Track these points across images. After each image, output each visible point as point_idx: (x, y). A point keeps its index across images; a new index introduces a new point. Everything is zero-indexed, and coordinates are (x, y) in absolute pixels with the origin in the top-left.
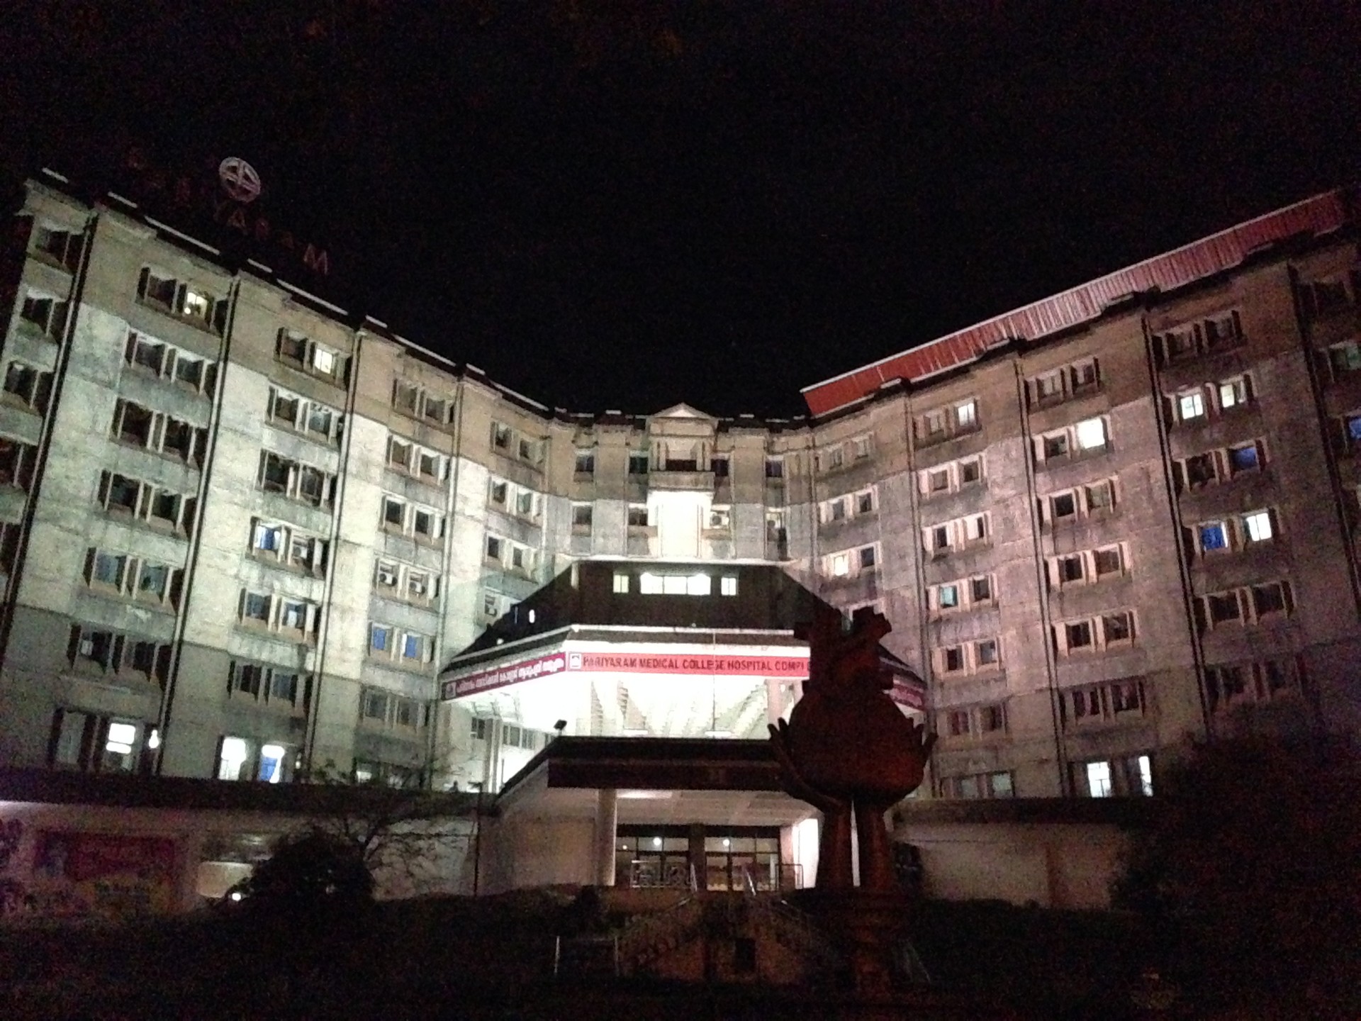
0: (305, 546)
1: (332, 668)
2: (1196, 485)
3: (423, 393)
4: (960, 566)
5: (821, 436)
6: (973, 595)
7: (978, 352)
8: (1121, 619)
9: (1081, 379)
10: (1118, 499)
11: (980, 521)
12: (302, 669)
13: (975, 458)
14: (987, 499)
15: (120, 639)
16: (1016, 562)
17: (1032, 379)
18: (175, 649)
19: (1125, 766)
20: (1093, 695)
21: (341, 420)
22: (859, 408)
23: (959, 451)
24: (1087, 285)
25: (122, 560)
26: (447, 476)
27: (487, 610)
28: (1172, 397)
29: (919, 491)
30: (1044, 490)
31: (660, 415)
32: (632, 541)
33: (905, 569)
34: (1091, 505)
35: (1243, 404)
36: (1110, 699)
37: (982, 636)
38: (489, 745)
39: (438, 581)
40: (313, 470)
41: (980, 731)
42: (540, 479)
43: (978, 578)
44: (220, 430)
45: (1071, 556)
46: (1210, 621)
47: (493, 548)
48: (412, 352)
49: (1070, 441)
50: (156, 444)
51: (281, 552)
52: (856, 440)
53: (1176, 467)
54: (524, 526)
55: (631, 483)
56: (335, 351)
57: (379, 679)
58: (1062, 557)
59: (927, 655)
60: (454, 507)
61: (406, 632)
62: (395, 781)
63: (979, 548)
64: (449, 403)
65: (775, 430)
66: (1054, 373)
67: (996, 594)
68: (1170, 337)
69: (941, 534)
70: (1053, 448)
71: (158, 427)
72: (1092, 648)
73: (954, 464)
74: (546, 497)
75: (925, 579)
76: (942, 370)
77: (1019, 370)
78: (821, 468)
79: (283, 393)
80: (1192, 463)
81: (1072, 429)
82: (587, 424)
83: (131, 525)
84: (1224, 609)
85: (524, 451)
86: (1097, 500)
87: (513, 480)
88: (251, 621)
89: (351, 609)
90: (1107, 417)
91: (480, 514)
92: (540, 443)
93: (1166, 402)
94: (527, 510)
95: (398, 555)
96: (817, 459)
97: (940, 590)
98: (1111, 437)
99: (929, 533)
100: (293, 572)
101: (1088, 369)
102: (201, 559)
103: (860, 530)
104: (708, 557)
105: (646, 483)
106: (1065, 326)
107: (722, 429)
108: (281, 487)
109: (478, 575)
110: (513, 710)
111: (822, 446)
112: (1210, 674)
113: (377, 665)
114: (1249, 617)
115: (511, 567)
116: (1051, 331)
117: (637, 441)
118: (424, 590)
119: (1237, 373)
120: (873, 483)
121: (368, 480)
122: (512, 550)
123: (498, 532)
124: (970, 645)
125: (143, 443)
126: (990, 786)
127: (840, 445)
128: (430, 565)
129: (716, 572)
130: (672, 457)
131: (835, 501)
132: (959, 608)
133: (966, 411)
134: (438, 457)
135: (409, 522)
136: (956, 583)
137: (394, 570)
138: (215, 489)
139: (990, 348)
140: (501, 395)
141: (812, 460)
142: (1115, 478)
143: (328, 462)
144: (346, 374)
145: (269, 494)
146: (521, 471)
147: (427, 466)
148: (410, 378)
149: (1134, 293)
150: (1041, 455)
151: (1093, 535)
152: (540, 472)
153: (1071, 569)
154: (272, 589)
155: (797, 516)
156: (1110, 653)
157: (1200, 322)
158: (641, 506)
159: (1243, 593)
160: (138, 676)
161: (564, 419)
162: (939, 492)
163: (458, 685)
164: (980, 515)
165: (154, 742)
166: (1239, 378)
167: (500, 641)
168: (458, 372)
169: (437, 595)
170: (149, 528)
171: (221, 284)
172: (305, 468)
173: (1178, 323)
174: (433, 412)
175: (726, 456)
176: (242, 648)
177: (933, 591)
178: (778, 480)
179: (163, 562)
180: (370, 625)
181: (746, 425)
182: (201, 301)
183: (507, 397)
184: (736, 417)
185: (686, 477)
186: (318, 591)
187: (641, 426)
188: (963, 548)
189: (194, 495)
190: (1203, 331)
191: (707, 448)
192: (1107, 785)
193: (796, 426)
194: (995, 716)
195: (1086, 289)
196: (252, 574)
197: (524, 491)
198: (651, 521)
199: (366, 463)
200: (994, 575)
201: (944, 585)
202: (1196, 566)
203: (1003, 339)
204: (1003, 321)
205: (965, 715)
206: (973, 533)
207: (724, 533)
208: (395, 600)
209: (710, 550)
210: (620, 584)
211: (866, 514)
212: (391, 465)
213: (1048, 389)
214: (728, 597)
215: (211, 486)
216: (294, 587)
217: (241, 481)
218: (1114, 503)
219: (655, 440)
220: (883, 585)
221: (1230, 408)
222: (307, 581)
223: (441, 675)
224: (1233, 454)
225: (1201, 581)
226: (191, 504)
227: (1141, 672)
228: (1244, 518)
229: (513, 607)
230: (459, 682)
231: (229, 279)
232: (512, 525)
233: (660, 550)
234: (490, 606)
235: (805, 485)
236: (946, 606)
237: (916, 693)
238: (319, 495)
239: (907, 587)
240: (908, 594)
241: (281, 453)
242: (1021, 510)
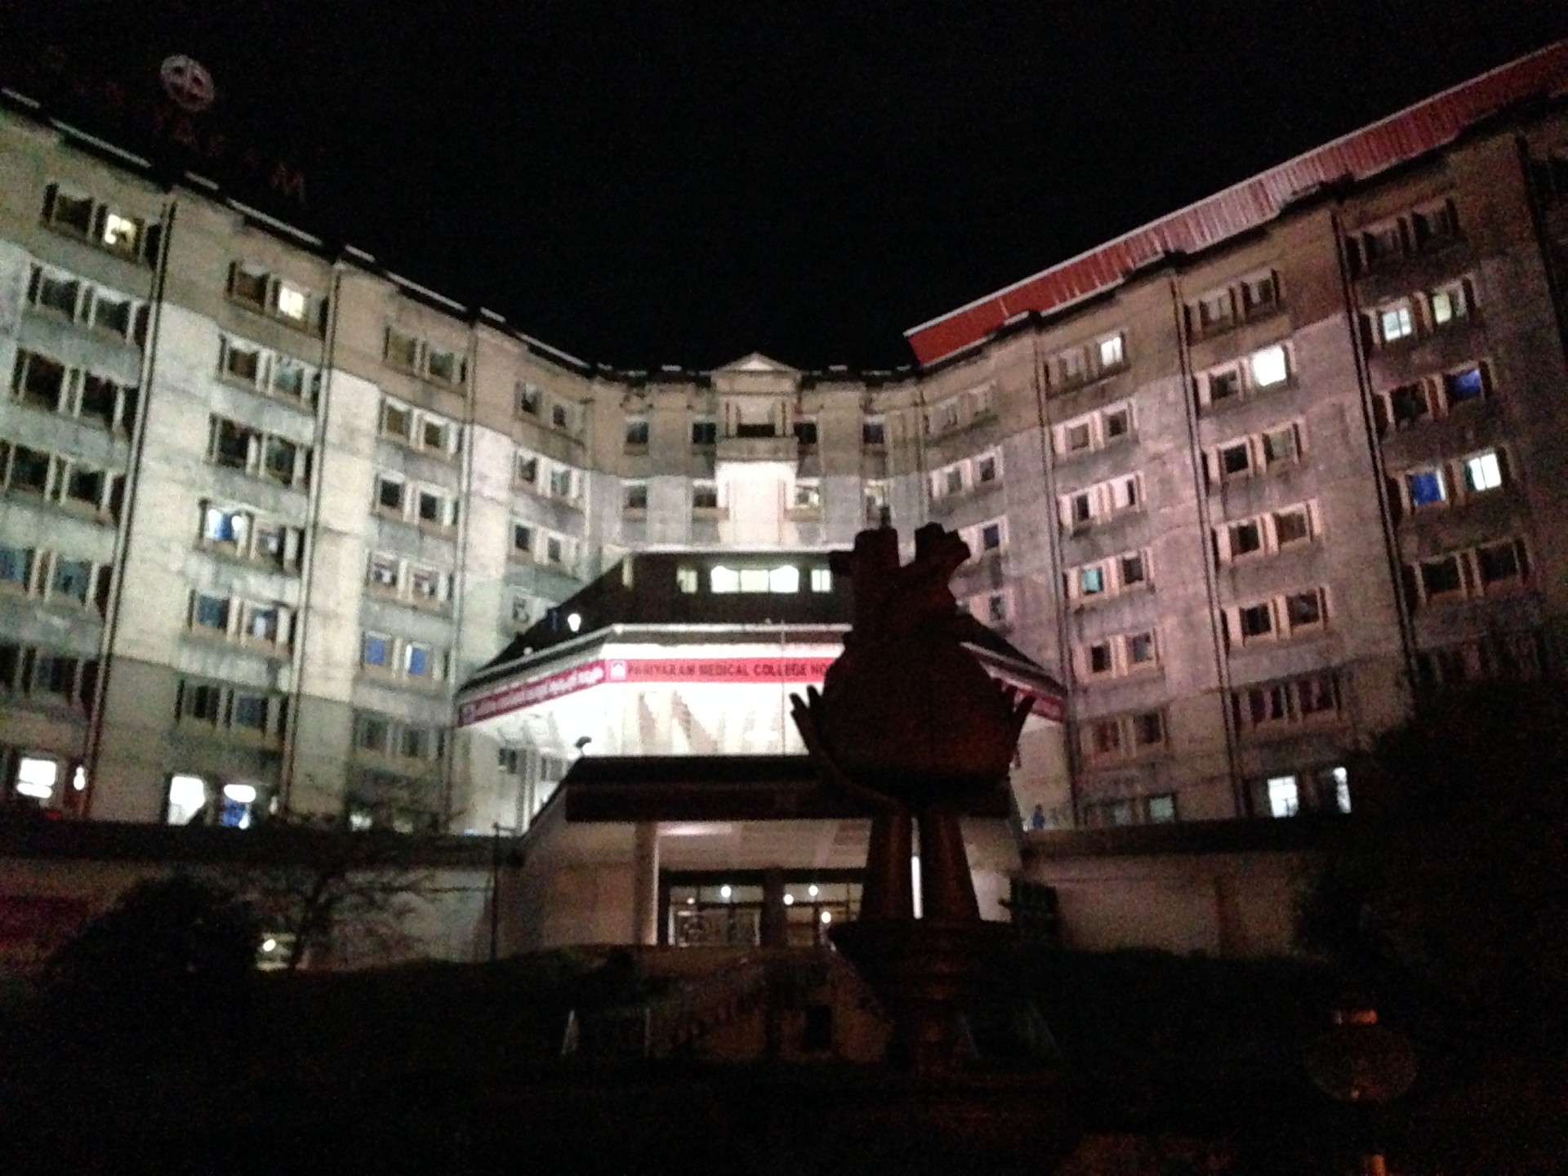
0: (275, 536)
1: (315, 687)
2: (1404, 423)
3: (424, 346)
4: (1105, 542)
5: (931, 389)
6: (1123, 578)
7: (1127, 272)
8: (1310, 599)
9: (1256, 297)
10: (1305, 447)
11: (1130, 485)
12: (274, 690)
13: (1122, 405)
14: (1139, 456)
15: (31, 653)
16: (1177, 532)
17: (1193, 302)
18: (103, 664)
19: (1317, 781)
20: (1275, 694)
21: (317, 378)
22: (978, 352)
23: (1102, 399)
24: (1261, 176)
25: (30, 553)
26: (460, 448)
27: (516, 615)
28: (1371, 313)
29: (1053, 450)
30: (1210, 439)
31: (728, 368)
32: (698, 527)
33: (1037, 547)
34: (1270, 456)
35: (1464, 318)
36: (1296, 701)
37: (1134, 627)
38: (523, 779)
39: (451, 579)
40: (283, 441)
41: (1133, 743)
42: (579, 452)
43: (1130, 555)
44: (155, 389)
45: (1245, 522)
46: (1422, 593)
47: (522, 538)
48: (405, 292)
49: (1243, 376)
50: (70, 406)
51: (242, 543)
52: (974, 391)
53: (1378, 402)
54: (561, 511)
55: (695, 454)
56: (307, 290)
57: (375, 701)
58: (1234, 524)
59: (1066, 656)
60: (469, 485)
61: (411, 642)
62: (403, 826)
63: (1128, 519)
64: (459, 357)
65: (874, 384)
66: (1223, 292)
67: (1152, 575)
68: (1369, 239)
69: (1082, 506)
70: (1221, 388)
71: (73, 383)
72: (1272, 636)
73: (1096, 415)
74: (588, 474)
75: (1062, 559)
76: (1080, 298)
77: (1177, 290)
78: (932, 429)
79: (239, 344)
80: (1397, 395)
81: (1245, 361)
82: (637, 384)
83: (40, 508)
84: (1441, 578)
85: (560, 417)
86: (1277, 450)
87: (545, 453)
88: (206, 630)
89: (336, 615)
90: (1290, 345)
91: (503, 495)
92: (579, 408)
93: (1365, 321)
94: (565, 490)
95: (398, 547)
96: (926, 418)
97: (1082, 572)
98: (1294, 369)
99: (1067, 502)
100: (258, 569)
101: (1265, 287)
102: (134, 550)
103: (981, 502)
104: (792, 542)
105: (713, 454)
106: (1234, 232)
107: (806, 385)
108: (241, 461)
109: (502, 570)
110: (549, 736)
111: (935, 401)
112: (1423, 659)
113: (374, 683)
114: (1472, 587)
115: (546, 561)
116: (1216, 240)
117: (701, 402)
118: (433, 591)
119: (1455, 276)
120: (996, 445)
121: (355, 452)
122: (547, 541)
123: (529, 518)
124: (1120, 640)
125: (53, 405)
126: (1147, 811)
127: (954, 400)
128: (437, 559)
129: (806, 562)
130: (746, 421)
131: (949, 469)
132: (1106, 595)
133: (1111, 349)
134: (447, 426)
135: (410, 506)
136: (1101, 563)
137: (394, 567)
138: (152, 464)
139: (1141, 265)
140: (526, 347)
141: (921, 419)
142: (1300, 421)
143: (298, 428)
144: (322, 319)
145: (224, 471)
146: (556, 443)
147: (433, 436)
148: (407, 325)
149: (1322, 184)
150: (1205, 397)
151: (1273, 492)
152: (580, 443)
153: (1246, 539)
154: (230, 589)
155: (902, 488)
156: (1295, 641)
157: (1407, 216)
158: (708, 483)
159: (1465, 557)
160: (55, 700)
161: (609, 378)
162: (1078, 451)
163: (477, 708)
164: (1130, 476)
165: (80, 782)
166: (1456, 285)
167: (528, 651)
168: (470, 318)
169: (450, 595)
170: (69, 515)
171: (152, 204)
172: (270, 438)
173: (1376, 218)
174: (439, 368)
175: (813, 418)
176: (191, 663)
177: (1073, 574)
178: (878, 446)
179: (88, 556)
180: (363, 635)
181: (836, 378)
182: (127, 226)
183: (533, 349)
184: (825, 369)
185: (762, 445)
186: (292, 592)
187: (705, 384)
188: (1110, 519)
189: (122, 472)
190: (1411, 230)
191: (789, 409)
192: (1293, 801)
193: (899, 379)
194: (1152, 725)
195: (1261, 183)
196: (203, 573)
197: (560, 468)
198: (721, 502)
199: (352, 432)
200: (1150, 551)
201: (1087, 567)
202: (1404, 524)
203: (1156, 253)
204: (1156, 230)
205: (1114, 727)
206: (1122, 500)
207: (813, 514)
208: (394, 602)
209: (796, 535)
210: (688, 580)
211: (989, 482)
212: (385, 434)
213: (1214, 314)
214: (821, 594)
215: (144, 459)
216: (262, 588)
217: (182, 452)
218: (1299, 452)
219: (723, 400)
220: (1010, 569)
221: (1445, 324)
222: (276, 579)
223: (457, 696)
224: (1450, 382)
225: (1411, 545)
226: (119, 484)
227: (1336, 661)
228: (1465, 463)
229: (549, 611)
230: (478, 704)
231: (162, 198)
232: (544, 508)
233: (736, 535)
234: (520, 610)
235: (912, 450)
236: (1089, 592)
237: (1053, 702)
238: (291, 471)
239: (1041, 571)
240: (1040, 579)
241: (240, 418)
242: (1182, 466)
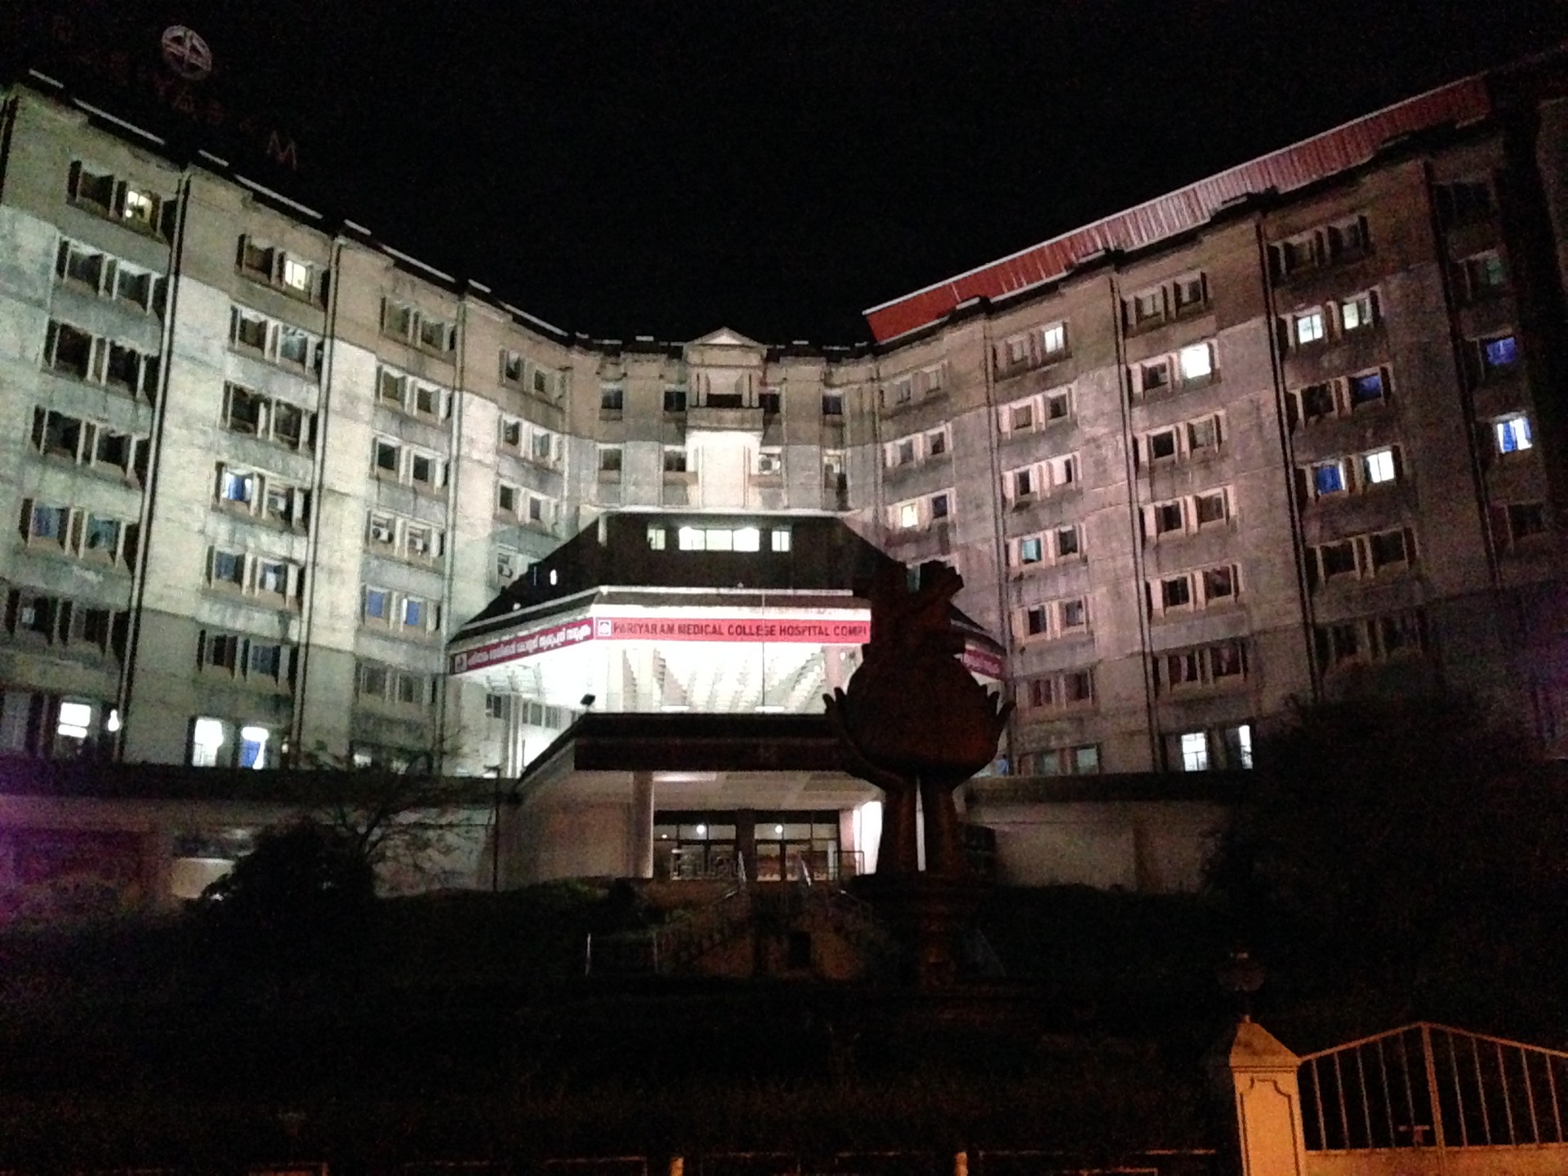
0: (283, 496)
1: (320, 638)
2: (1313, 419)
3: (417, 316)
4: (1044, 516)
5: (887, 366)
6: (1059, 548)
7: (1069, 266)
8: (1224, 573)
9: (1186, 297)
10: (1224, 437)
11: (1068, 464)
12: (285, 640)
13: (1062, 391)
14: (1075, 440)
15: (67, 605)
16: (1109, 510)
17: (1130, 298)
18: (133, 615)
19: (1223, 737)
20: (1191, 659)
21: (320, 346)
22: (932, 332)
23: (1044, 383)
24: (1196, 185)
25: (64, 512)
26: (449, 414)
27: (501, 571)
28: (1288, 318)
29: (999, 430)
30: (1141, 425)
31: (697, 342)
32: (669, 490)
33: (981, 519)
34: (1193, 444)
35: (1368, 325)
36: (1209, 667)
37: (1068, 595)
38: (507, 723)
39: (442, 537)
40: (289, 406)
41: (1063, 700)
42: (559, 416)
43: (1065, 529)
44: (174, 358)
45: (1169, 503)
46: (1322, 575)
47: (506, 498)
48: (400, 264)
49: (1172, 369)
50: (98, 374)
51: (254, 503)
52: (927, 370)
53: (1290, 399)
54: (542, 473)
55: (667, 421)
56: (310, 263)
57: (376, 650)
58: (1159, 504)
59: (1006, 617)
60: (459, 450)
61: (406, 596)
62: (400, 766)
63: (1065, 496)
64: (449, 326)
65: (834, 359)
66: (1156, 290)
67: (1085, 547)
68: (1288, 247)
69: (1024, 480)
70: (1153, 378)
71: (99, 353)
72: (1190, 606)
73: (1039, 398)
74: (567, 437)
75: (1005, 530)
76: (1027, 287)
77: (1115, 286)
78: (886, 403)
79: (249, 314)
80: (1308, 395)
81: (1174, 356)
82: (614, 352)
83: (73, 471)
84: (1338, 560)
85: (540, 384)
86: (1200, 438)
87: (528, 419)
88: (221, 584)
89: (340, 571)
90: (1214, 342)
91: (490, 458)
92: (558, 375)
93: (1282, 324)
94: (545, 453)
95: (395, 506)
96: (882, 392)
97: (1022, 543)
98: (1218, 366)
99: (1010, 478)
100: (268, 527)
101: (1193, 287)
102: (159, 511)
103: (931, 475)
104: (756, 506)
105: (684, 421)
106: (1168, 234)
107: (772, 358)
108: (251, 426)
109: (489, 530)
110: (533, 685)
111: (887, 379)
112: (1320, 633)
113: (374, 634)
114: (1365, 570)
115: (528, 520)
116: (1153, 241)
117: (674, 370)
118: (426, 548)
119: (1363, 290)
120: (947, 421)
121: (355, 418)
122: (529, 500)
123: (512, 480)
124: (1055, 606)
125: (82, 373)
126: (1075, 761)
127: (907, 377)
128: (432, 519)
129: (767, 525)
130: (715, 391)
131: (902, 441)
132: (1043, 564)
133: (1053, 338)
134: (438, 392)
135: (405, 468)
136: (1040, 535)
137: (390, 524)
138: (172, 427)
139: (1083, 260)
140: (510, 317)
141: (877, 394)
142: (1221, 413)
143: (306, 396)
144: (324, 290)
145: (237, 436)
146: (537, 409)
147: (425, 402)
148: (399, 297)
149: (1248, 195)
150: (1138, 387)
151: (1195, 477)
152: (561, 410)
153: (1169, 518)
154: (246, 548)
155: (858, 459)
156: (1210, 612)
157: (1322, 229)
158: (678, 449)
159: (1361, 543)
160: (93, 649)
161: (587, 347)
162: (1021, 431)
163: (468, 658)
164: (1069, 456)
165: (114, 724)
166: (1364, 296)
167: (517, 606)
168: (459, 289)
169: (442, 552)
170: (97, 476)
171: (168, 181)
172: (278, 404)
173: (1298, 230)
174: (430, 337)
175: (777, 390)
176: (212, 615)
177: (1014, 544)
178: (837, 418)
179: (118, 516)
180: (364, 588)
181: (799, 353)
182: (144, 202)
183: (517, 319)
184: (789, 343)
185: (730, 414)
186: (300, 549)
187: (676, 354)
188: (1049, 495)
189: (147, 436)
190: (1326, 241)
191: (755, 383)
192: (1203, 757)
193: (859, 355)
194: (1081, 684)
195: (1194, 190)
196: (221, 531)
197: (540, 432)
198: (690, 467)
199: (352, 398)
200: (1084, 526)
201: (1026, 538)
202: (1309, 512)
203: (1097, 250)
204: (1097, 228)
205: (1048, 682)
206: (1060, 477)
207: (775, 480)
208: (391, 559)
209: (759, 499)
210: (657, 538)
211: (938, 456)
212: (382, 400)
213: (1148, 310)
214: (781, 554)
215: (166, 425)
216: (271, 545)
217: (202, 419)
218: (1220, 441)
219: (694, 371)
220: (957, 538)
221: (1354, 330)
222: (286, 537)
223: (448, 648)
224: (1354, 383)
225: (1313, 530)
226: (143, 447)
227: (1244, 632)
228: (1364, 458)
229: (531, 567)
230: (470, 654)
231: (177, 175)
232: (528, 471)
233: (702, 499)
234: (505, 566)
235: (868, 423)
236: (1028, 561)
237: (994, 661)
238: (297, 435)
239: (986, 540)
240: (985, 548)
241: (250, 387)
242: (1114, 450)
